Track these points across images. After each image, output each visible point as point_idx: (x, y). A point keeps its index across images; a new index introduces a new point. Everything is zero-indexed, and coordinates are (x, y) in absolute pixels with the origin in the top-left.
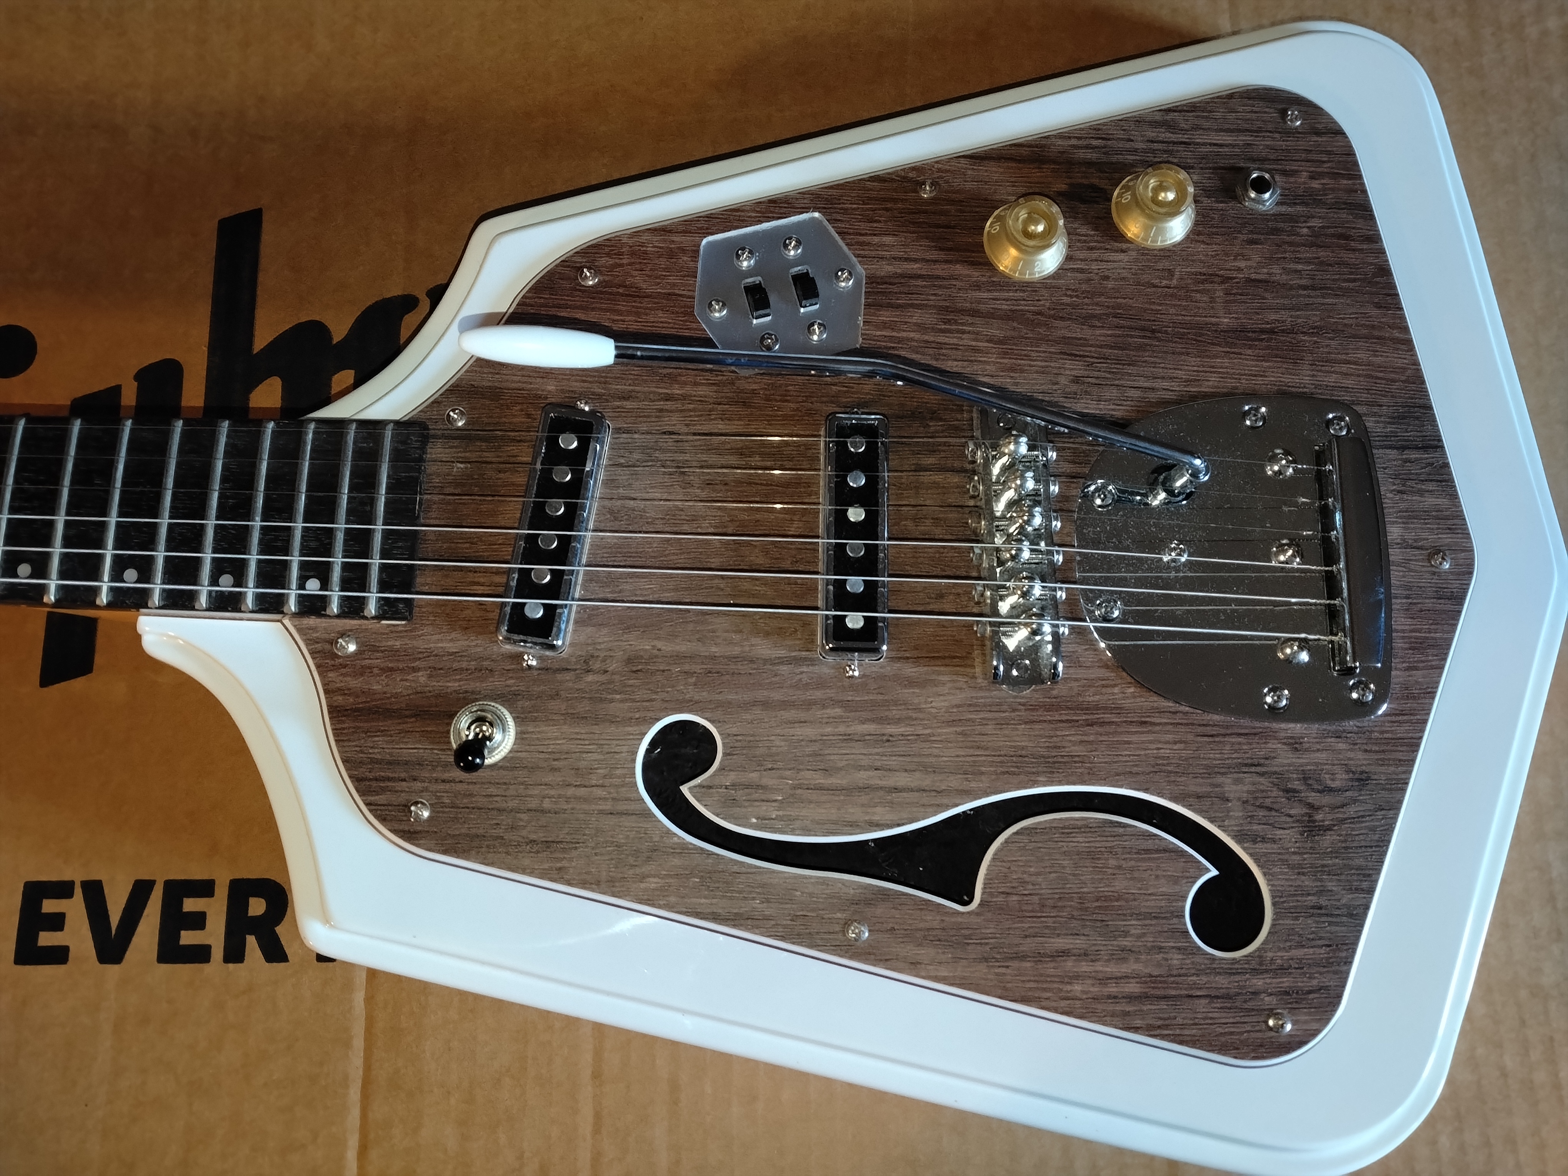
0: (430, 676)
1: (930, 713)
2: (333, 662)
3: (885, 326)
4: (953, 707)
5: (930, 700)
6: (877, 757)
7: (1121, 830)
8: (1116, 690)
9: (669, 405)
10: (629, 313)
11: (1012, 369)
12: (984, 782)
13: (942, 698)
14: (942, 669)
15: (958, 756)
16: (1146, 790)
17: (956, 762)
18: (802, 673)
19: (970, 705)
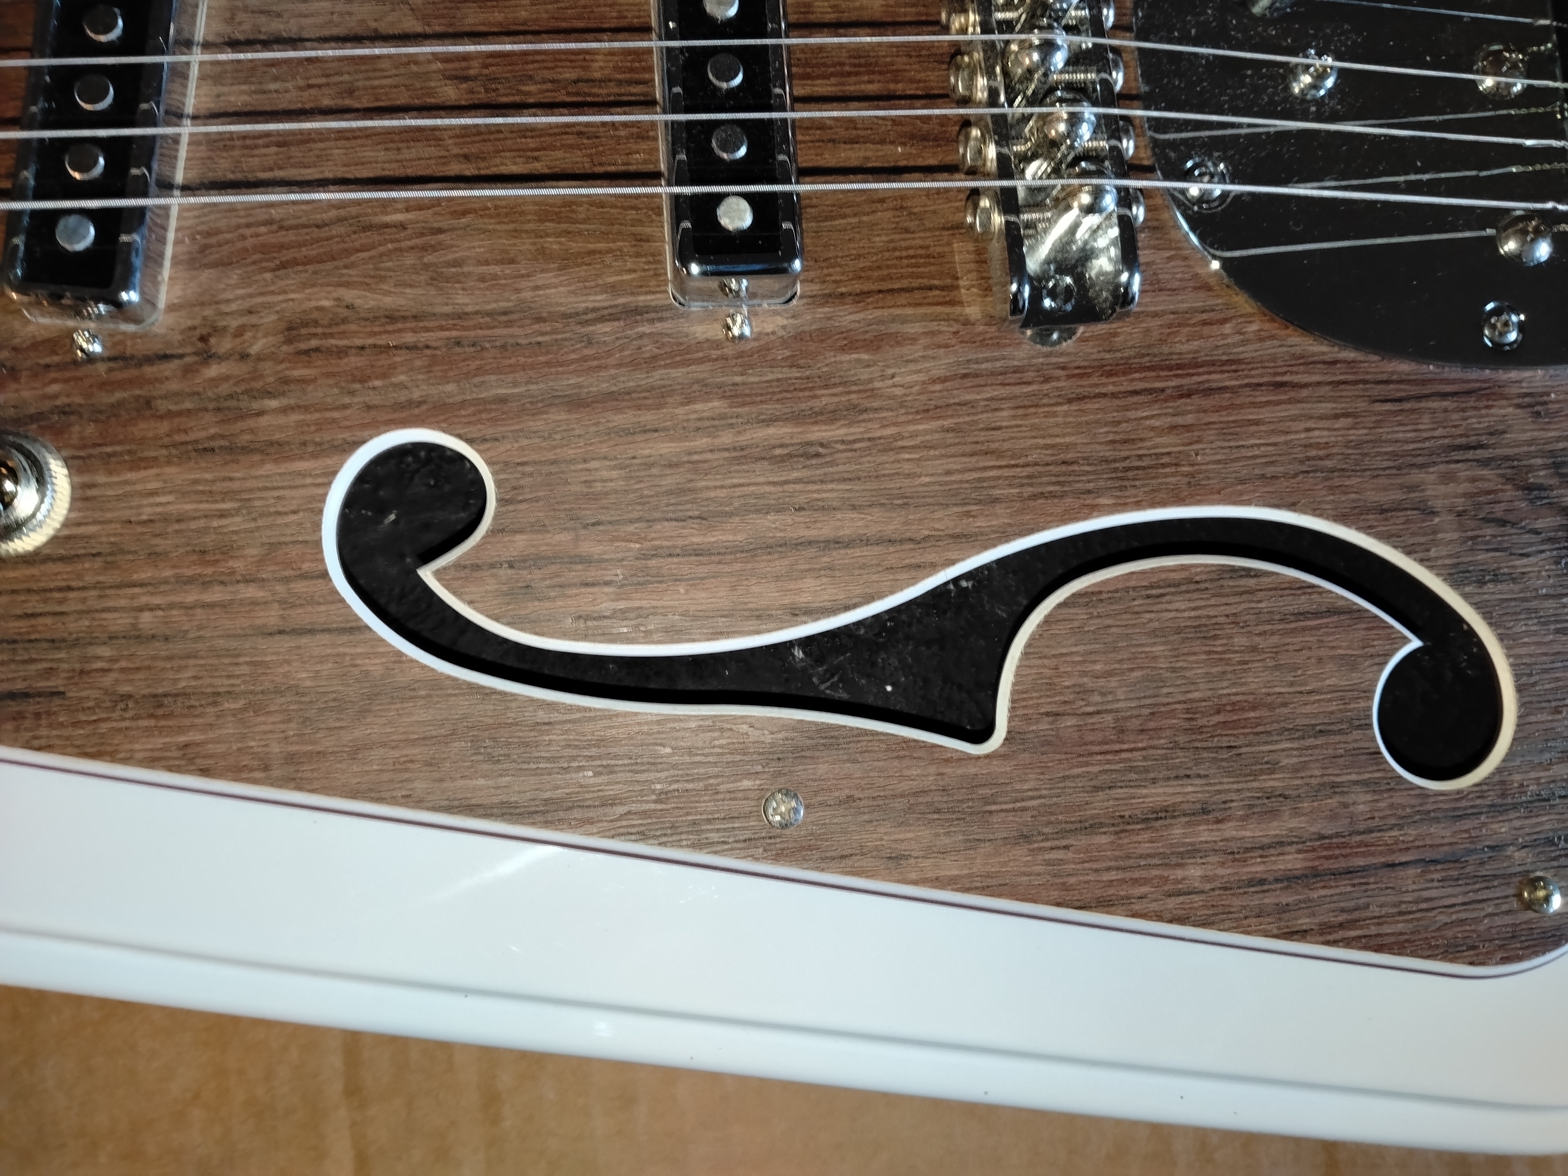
1: (893, 397)
4: (934, 381)
5: (890, 372)
6: (798, 487)
7: (1252, 582)
8: (1228, 328)
12: (1001, 516)
13: (912, 367)
14: (909, 311)
15: (948, 473)
16: (1292, 506)
17: (946, 483)
18: (641, 336)
19: (965, 376)
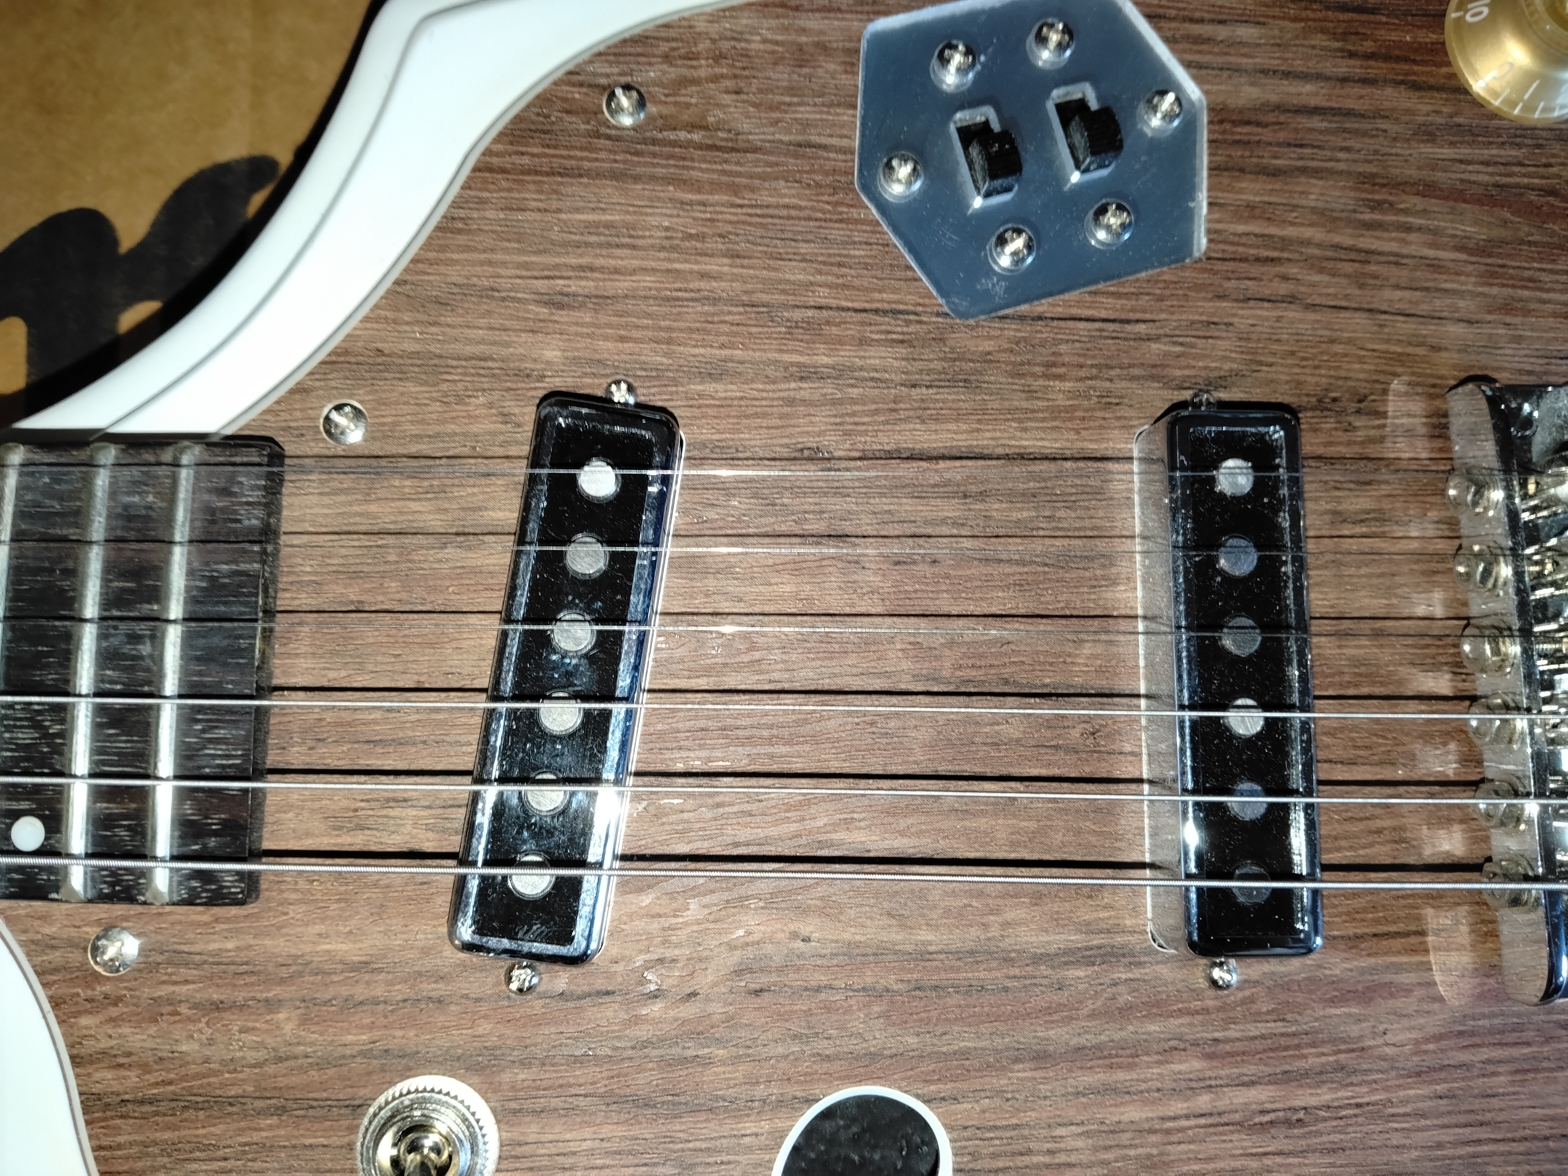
0: (305, 1021)
1: (1383, 1058)
2: (89, 993)
3: (1251, 211)
4: (1427, 1040)
5: (1381, 1028)
6: (1278, 1160)
9: (806, 390)
10: (715, 187)
11: (1507, 308)
13: (1405, 1022)
14: (1404, 959)
15: (1440, 1146)
17: (1437, 1159)
18: (1116, 983)
19: (1461, 1034)
